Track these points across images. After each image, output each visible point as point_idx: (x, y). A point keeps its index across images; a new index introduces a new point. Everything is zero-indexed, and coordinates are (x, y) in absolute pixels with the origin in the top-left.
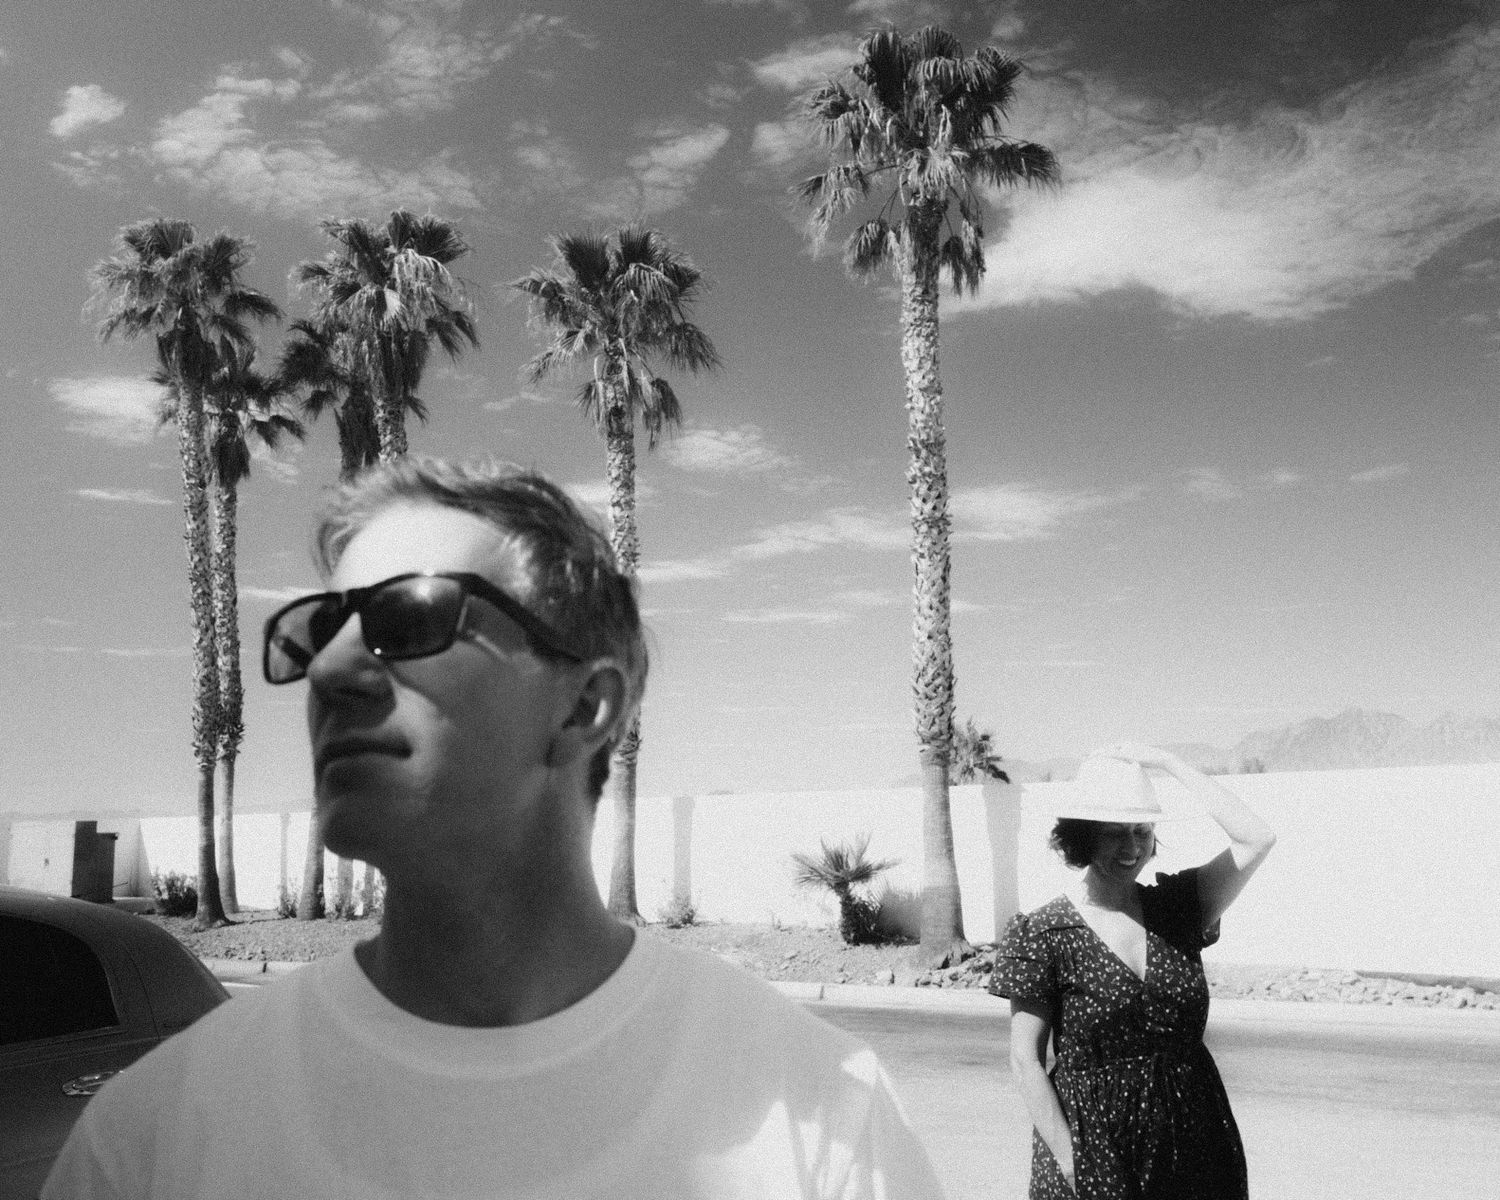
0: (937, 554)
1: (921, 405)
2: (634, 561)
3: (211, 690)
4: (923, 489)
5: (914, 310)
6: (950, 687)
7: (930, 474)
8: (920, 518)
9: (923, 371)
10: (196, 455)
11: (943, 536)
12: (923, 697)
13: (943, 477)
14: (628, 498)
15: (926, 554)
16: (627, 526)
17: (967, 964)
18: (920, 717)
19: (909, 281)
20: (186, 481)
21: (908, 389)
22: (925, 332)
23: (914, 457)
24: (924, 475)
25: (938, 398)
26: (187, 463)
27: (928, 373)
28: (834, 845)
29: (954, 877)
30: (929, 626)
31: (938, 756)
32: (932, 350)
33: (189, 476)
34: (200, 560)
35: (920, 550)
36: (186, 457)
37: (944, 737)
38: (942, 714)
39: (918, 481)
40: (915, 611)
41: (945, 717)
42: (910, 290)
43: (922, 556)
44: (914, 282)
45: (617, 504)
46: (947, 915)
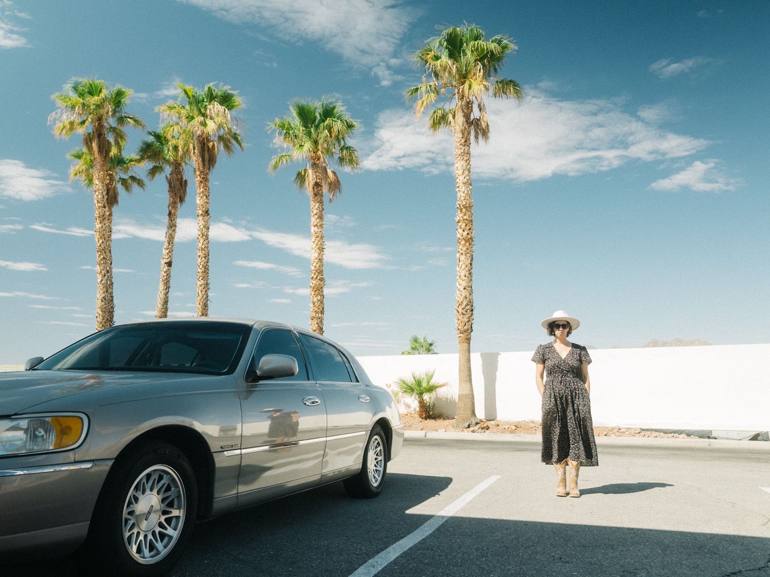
0: (468, 253)
1: (463, 189)
2: (323, 251)
3: (106, 304)
4: (463, 226)
5: (461, 149)
6: (472, 310)
7: (466, 220)
8: (462, 238)
9: (465, 175)
10: (102, 193)
11: (471, 246)
12: (461, 314)
13: (471, 221)
14: (321, 223)
15: (464, 254)
16: (320, 236)
17: (478, 426)
18: (459, 322)
19: (459, 136)
20: (97, 205)
21: (457, 182)
22: (465, 158)
23: (459, 212)
24: (464, 220)
25: (470, 187)
26: (98, 196)
27: (466, 176)
28: (417, 375)
29: (472, 390)
30: (464, 284)
31: (467, 339)
32: (468, 167)
33: (98, 202)
34: (103, 242)
35: (461, 252)
36: (97, 193)
37: (469, 331)
38: (469, 321)
39: (461, 222)
40: (458, 277)
41: (470, 323)
42: (459, 140)
43: (462, 254)
44: (461, 137)
45: (316, 225)
46: (469, 406)
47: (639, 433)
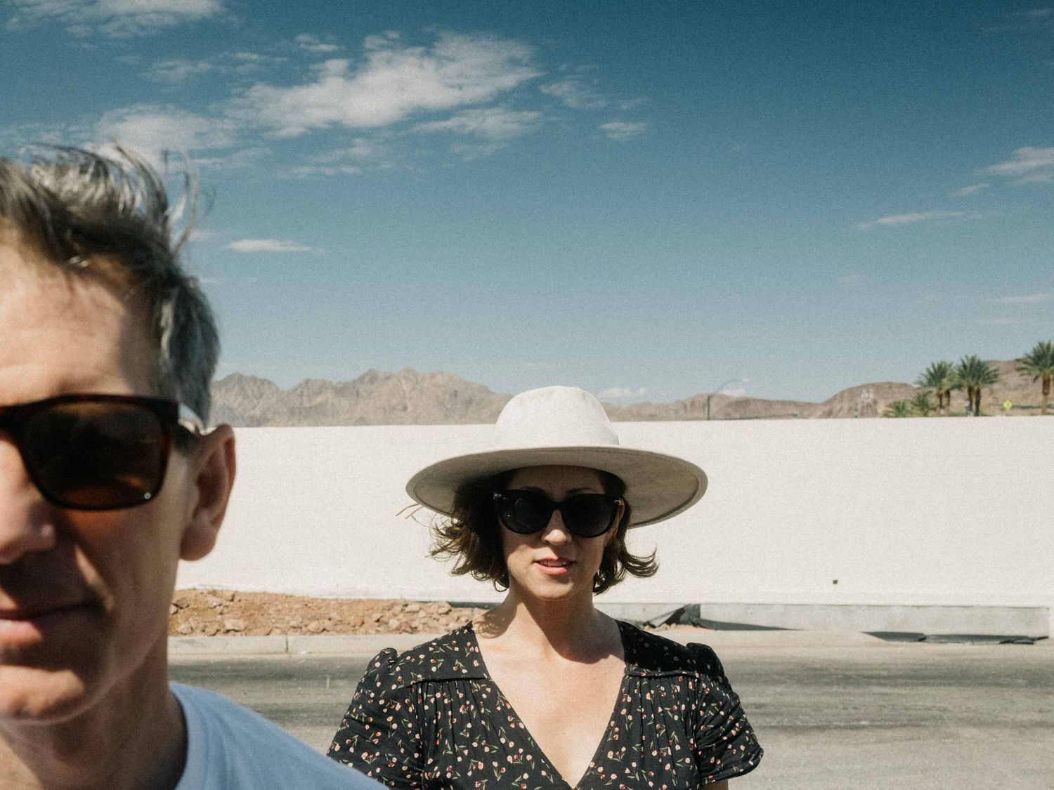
47: (447, 613)
